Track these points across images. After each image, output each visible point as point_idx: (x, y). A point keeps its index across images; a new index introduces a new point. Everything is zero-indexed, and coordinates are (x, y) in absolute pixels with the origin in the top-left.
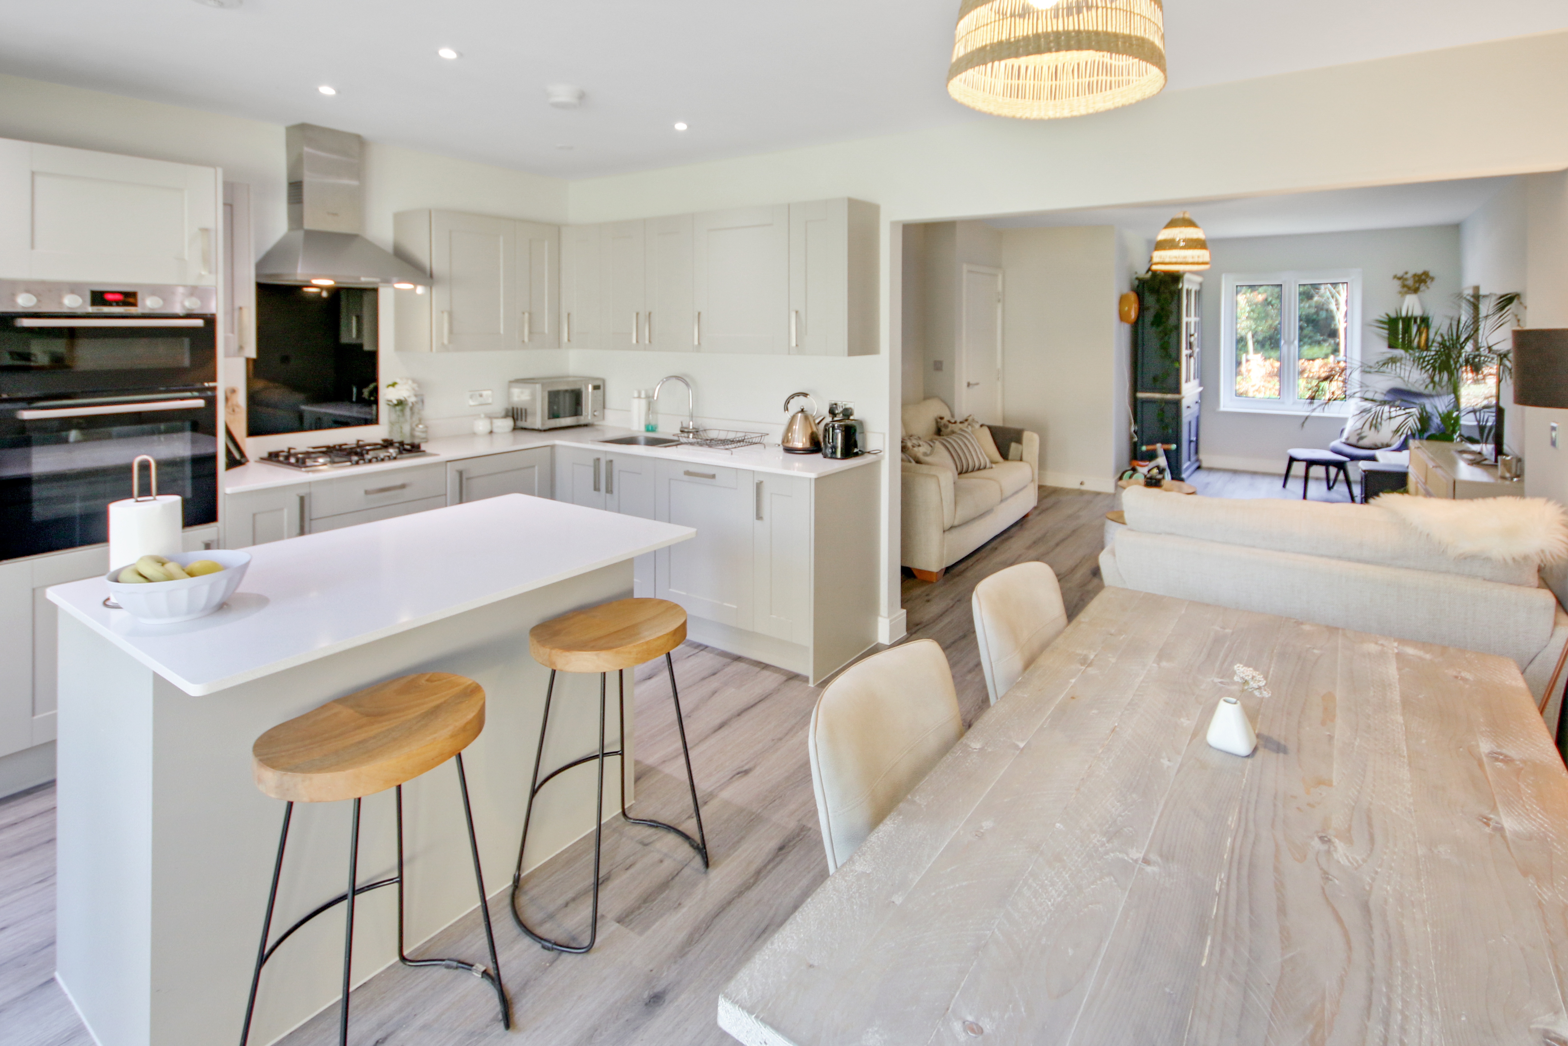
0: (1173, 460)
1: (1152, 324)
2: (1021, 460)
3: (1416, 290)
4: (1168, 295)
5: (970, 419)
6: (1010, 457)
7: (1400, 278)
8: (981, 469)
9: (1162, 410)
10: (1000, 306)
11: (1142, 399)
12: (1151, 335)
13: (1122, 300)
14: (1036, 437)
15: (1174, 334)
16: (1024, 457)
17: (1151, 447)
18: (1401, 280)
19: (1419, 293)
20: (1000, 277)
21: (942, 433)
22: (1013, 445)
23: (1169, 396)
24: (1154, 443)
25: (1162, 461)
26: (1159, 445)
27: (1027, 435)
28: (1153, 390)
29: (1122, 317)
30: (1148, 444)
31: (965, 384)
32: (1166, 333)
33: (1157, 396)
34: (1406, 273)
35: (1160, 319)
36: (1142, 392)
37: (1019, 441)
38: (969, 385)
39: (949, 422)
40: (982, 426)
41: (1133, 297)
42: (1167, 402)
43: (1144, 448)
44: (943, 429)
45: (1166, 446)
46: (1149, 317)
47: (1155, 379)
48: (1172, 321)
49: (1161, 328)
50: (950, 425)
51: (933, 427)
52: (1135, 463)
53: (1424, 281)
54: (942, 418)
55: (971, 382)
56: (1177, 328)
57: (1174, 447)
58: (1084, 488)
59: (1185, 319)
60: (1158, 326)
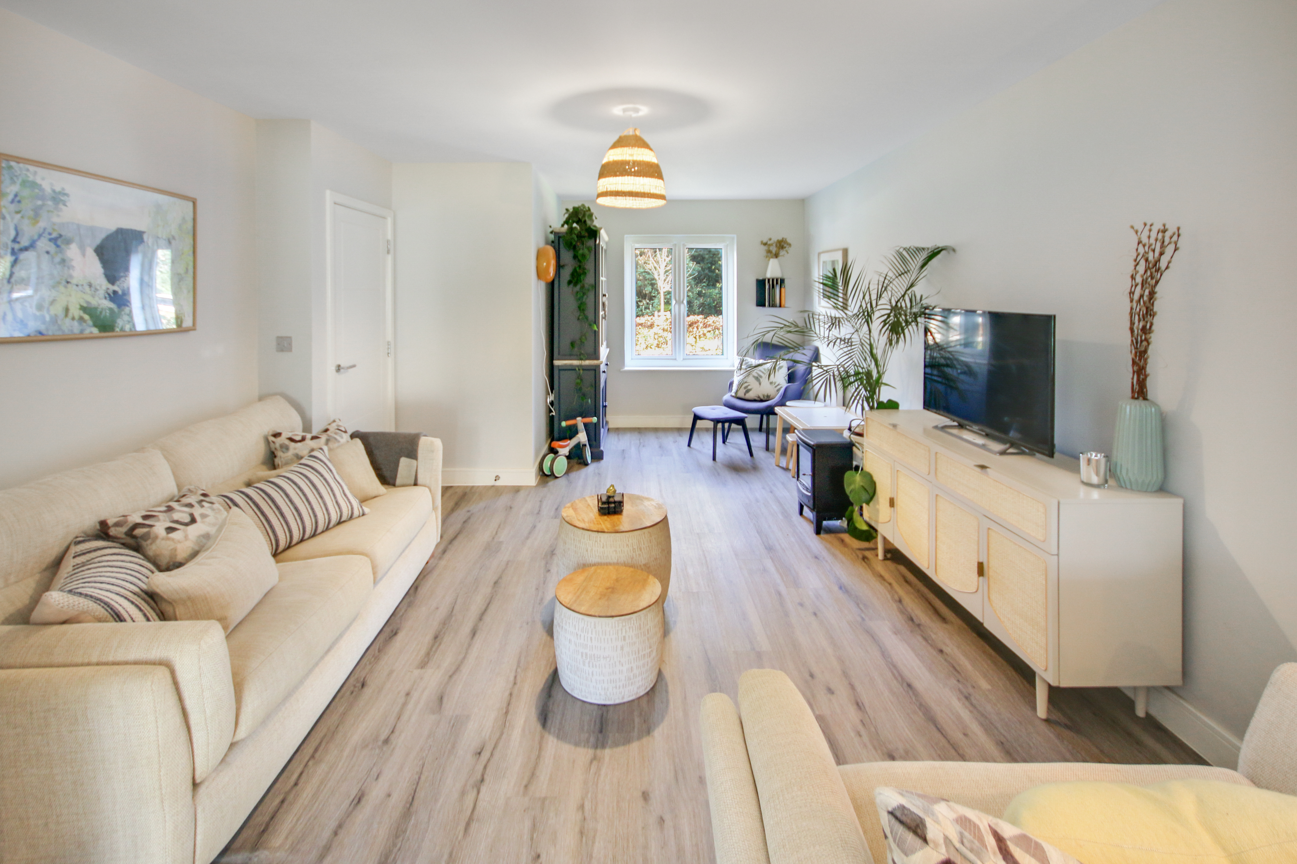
0: (592, 434)
1: (570, 282)
2: (416, 484)
3: (776, 256)
4: (586, 251)
5: (332, 428)
6: (398, 481)
7: (765, 244)
8: (344, 521)
9: (580, 377)
10: (389, 258)
11: (558, 366)
12: (567, 294)
13: (540, 255)
14: (438, 443)
15: (591, 295)
16: (420, 481)
17: (571, 422)
18: (767, 246)
19: (780, 258)
20: (389, 221)
21: (277, 461)
22: (404, 461)
23: (587, 362)
24: (574, 417)
25: (582, 437)
26: (579, 419)
27: (424, 442)
28: (570, 356)
29: (540, 274)
30: (566, 419)
31: (333, 368)
32: (584, 292)
33: (576, 362)
34: (770, 239)
35: (576, 278)
36: (559, 359)
37: (412, 454)
38: (339, 368)
39: (291, 440)
40: (353, 436)
41: (551, 251)
42: (586, 369)
43: (564, 424)
44: (279, 454)
45: (587, 420)
46: (566, 274)
47: (573, 344)
48: (588, 280)
49: (578, 287)
50: (292, 445)
51: (260, 450)
52: (555, 444)
53: (782, 247)
54: (277, 435)
55: (342, 365)
56: (595, 286)
57: (595, 419)
58: (498, 483)
59: (601, 278)
60: (576, 284)
